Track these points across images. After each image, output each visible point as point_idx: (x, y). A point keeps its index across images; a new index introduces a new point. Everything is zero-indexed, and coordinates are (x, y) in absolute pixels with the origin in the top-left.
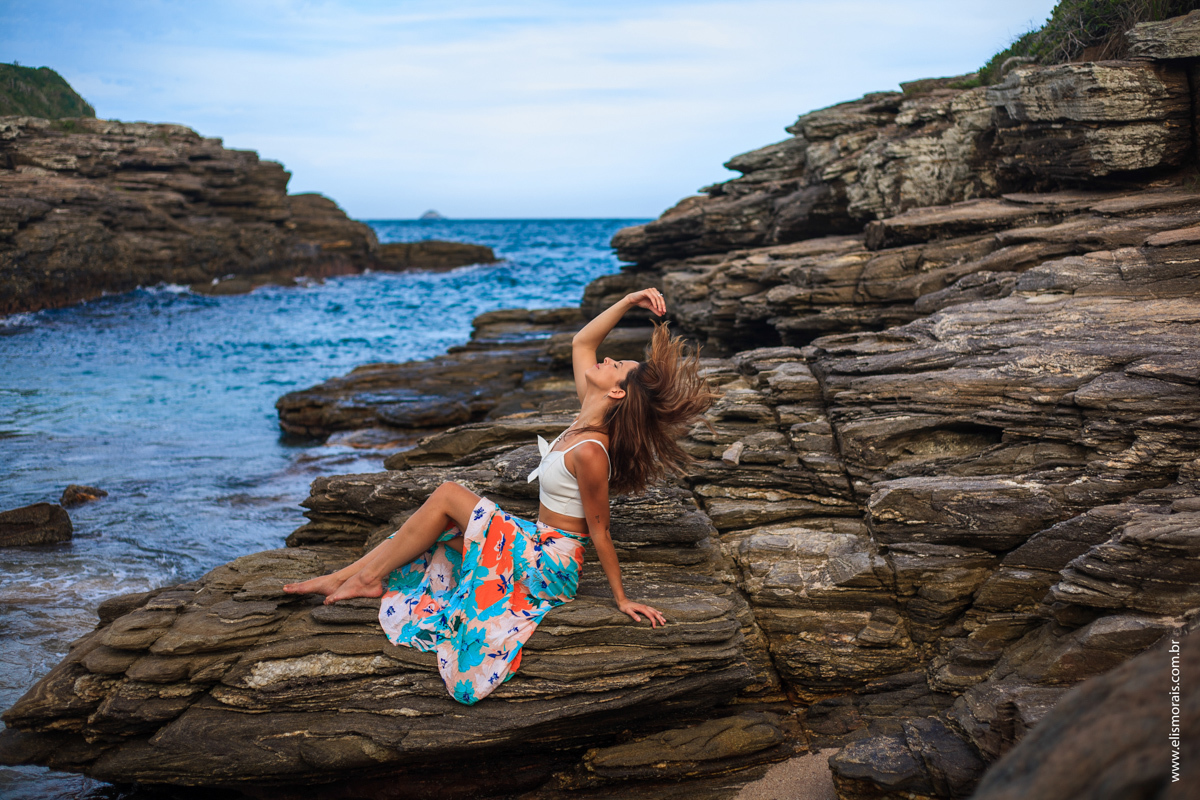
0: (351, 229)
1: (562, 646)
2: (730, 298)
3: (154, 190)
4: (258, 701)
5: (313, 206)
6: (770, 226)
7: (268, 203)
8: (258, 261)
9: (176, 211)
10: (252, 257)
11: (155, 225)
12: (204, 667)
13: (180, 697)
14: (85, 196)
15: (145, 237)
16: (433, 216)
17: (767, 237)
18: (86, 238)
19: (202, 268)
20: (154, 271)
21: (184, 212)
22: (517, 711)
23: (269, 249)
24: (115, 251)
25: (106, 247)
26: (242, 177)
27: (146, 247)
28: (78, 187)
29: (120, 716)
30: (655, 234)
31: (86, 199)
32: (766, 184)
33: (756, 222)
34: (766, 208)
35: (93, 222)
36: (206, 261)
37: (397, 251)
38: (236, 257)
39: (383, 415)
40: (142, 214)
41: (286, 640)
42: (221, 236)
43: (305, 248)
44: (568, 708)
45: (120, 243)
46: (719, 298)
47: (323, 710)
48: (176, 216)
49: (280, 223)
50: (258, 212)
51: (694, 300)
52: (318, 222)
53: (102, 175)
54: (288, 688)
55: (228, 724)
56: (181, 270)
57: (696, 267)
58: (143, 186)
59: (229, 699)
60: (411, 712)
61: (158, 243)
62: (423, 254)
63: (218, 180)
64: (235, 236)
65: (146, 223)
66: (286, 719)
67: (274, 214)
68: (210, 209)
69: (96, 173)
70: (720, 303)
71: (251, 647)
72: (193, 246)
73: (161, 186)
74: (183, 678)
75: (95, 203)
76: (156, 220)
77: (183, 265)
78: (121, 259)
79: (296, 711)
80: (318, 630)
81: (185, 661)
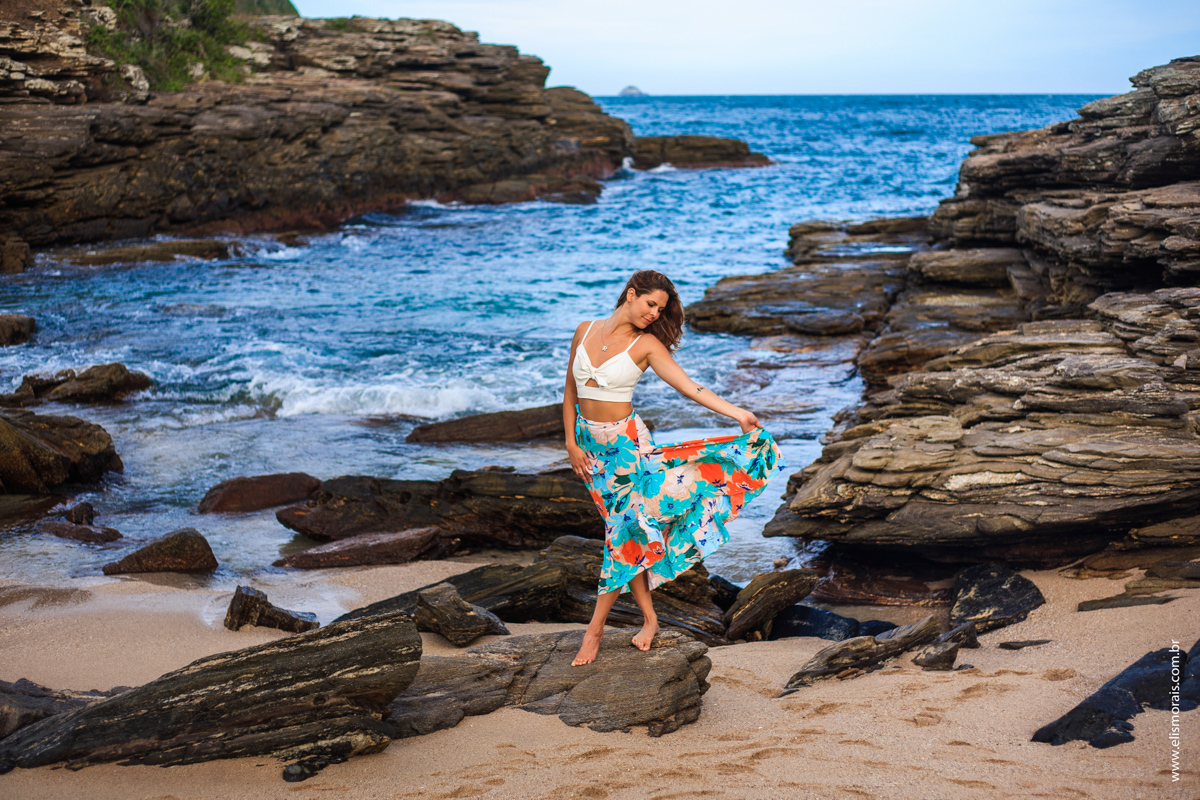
0: (609, 124)
1: (1124, 469)
2: (1119, 240)
3: (428, 89)
4: (952, 496)
5: (567, 100)
6: (1123, 168)
7: (530, 100)
8: (529, 160)
9: (452, 111)
10: (521, 155)
11: (435, 125)
12: (920, 479)
13: (905, 496)
14: (373, 98)
15: (428, 138)
16: (633, 92)
17: (1119, 176)
18: (379, 141)
19: (479, 168)
20: (438, 172)
21: (459, 112)
22: (1101, 503)
23: (537, 148)
24: (404, 154)
25: (396, 150)
26: (505, 73)
27: (430, 148)
28: (366, 89)
29: (871, 506)
30: (1008, 167)
31: (373, 102)
32: (1118, 130)
33: (1109, 163)
34: (1119, 151)
35: (384, 124)
36: (483, 161)
37: (652, 146)
38: (510, 157)
39: (792, 323)
40: (422, 115)
41: (962, 465)
42: (495, 135)
43: (566, 144)
44: (1128, 502)
45: (407, 144)
46: (1109, 239)
47: (987, 503)
48: (452, 116)
49: (541, 119)
50: (522, 109)
51: (1071, 235)
52: (575, 117)
53: (378, 75)
54: (971, 490)
55: (935, 510)
56: (462, 171)
57: (1056, 201)
58: (417, 85)
59: (935, 496)
60: (1042, 503)
61: (440, 144)
62: (678, 149)
63: (484, 78)
64: (508, 135)
65: (427, 125)
66: (968, 507)
67: (535, 110)
68: (480, 108)
69: (372, 74)
70: (1110, 243)
71: (944, 468)
72: (472, 147)
73: (434, 85)
74: (908, 485)
75: (382, 106)
76: (436, 120)
77: (463, 165)
78: (409, 161)
79: (974, 503)
80: (980, 459)
81: (910, 475)
